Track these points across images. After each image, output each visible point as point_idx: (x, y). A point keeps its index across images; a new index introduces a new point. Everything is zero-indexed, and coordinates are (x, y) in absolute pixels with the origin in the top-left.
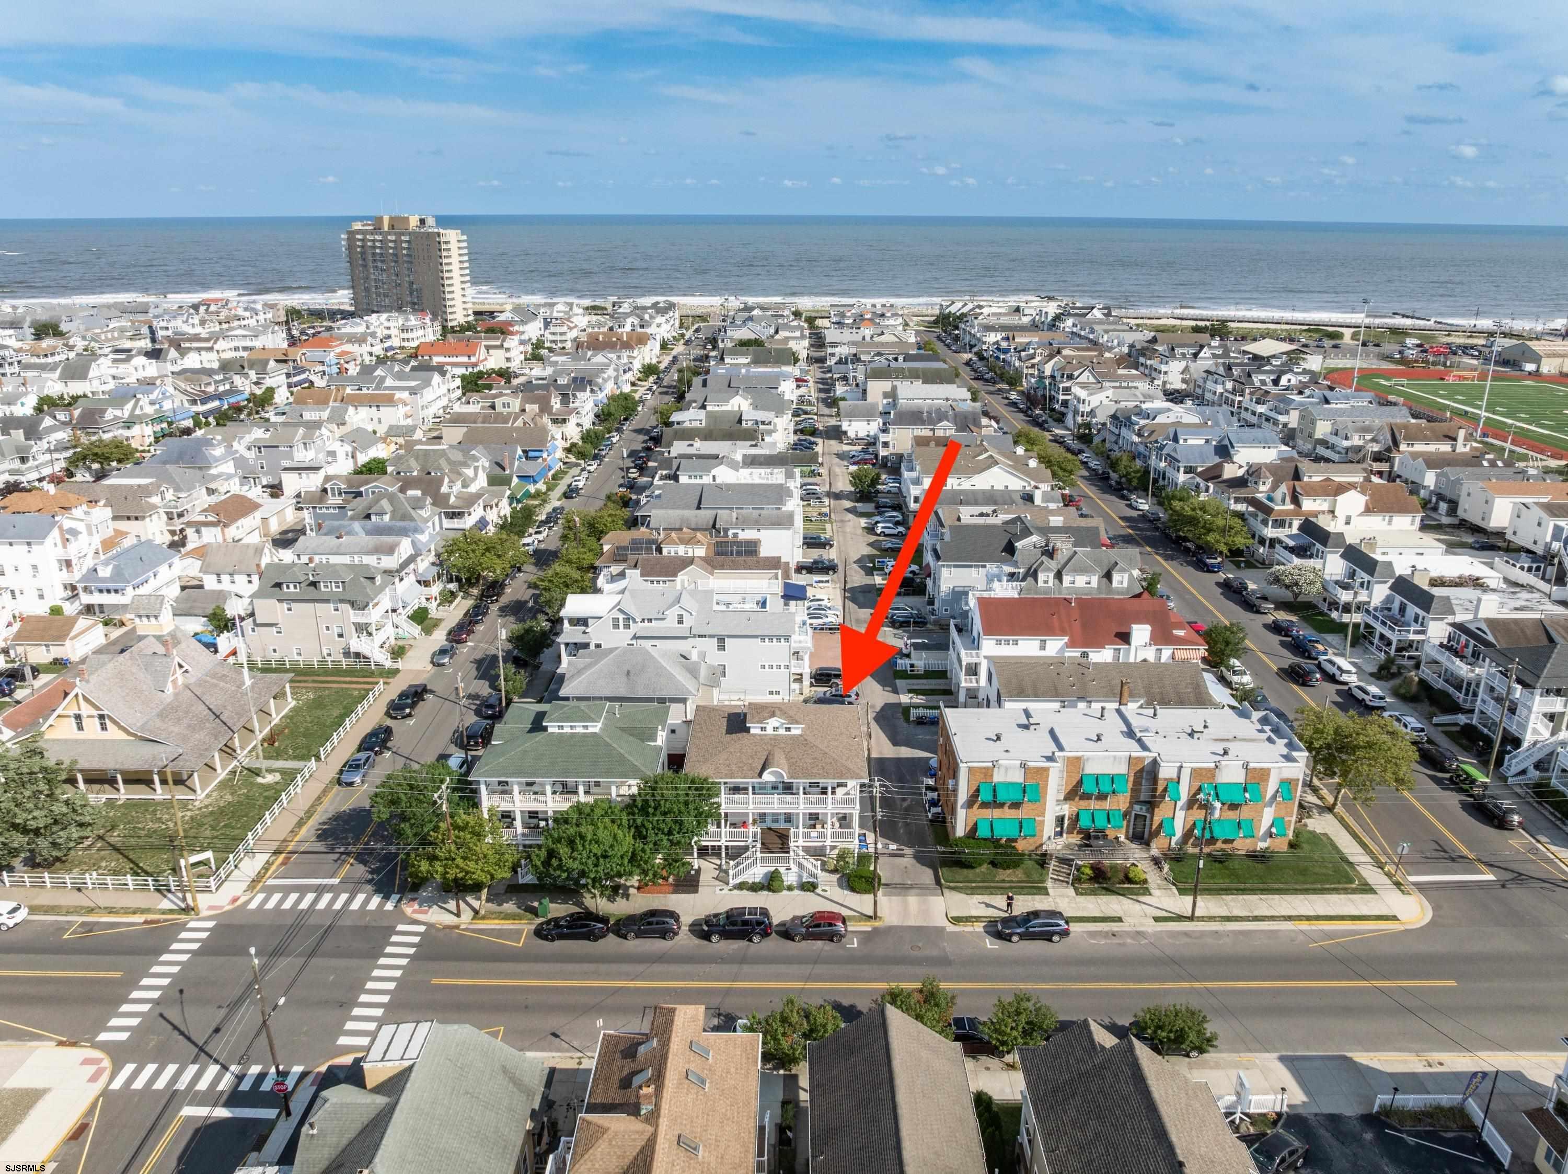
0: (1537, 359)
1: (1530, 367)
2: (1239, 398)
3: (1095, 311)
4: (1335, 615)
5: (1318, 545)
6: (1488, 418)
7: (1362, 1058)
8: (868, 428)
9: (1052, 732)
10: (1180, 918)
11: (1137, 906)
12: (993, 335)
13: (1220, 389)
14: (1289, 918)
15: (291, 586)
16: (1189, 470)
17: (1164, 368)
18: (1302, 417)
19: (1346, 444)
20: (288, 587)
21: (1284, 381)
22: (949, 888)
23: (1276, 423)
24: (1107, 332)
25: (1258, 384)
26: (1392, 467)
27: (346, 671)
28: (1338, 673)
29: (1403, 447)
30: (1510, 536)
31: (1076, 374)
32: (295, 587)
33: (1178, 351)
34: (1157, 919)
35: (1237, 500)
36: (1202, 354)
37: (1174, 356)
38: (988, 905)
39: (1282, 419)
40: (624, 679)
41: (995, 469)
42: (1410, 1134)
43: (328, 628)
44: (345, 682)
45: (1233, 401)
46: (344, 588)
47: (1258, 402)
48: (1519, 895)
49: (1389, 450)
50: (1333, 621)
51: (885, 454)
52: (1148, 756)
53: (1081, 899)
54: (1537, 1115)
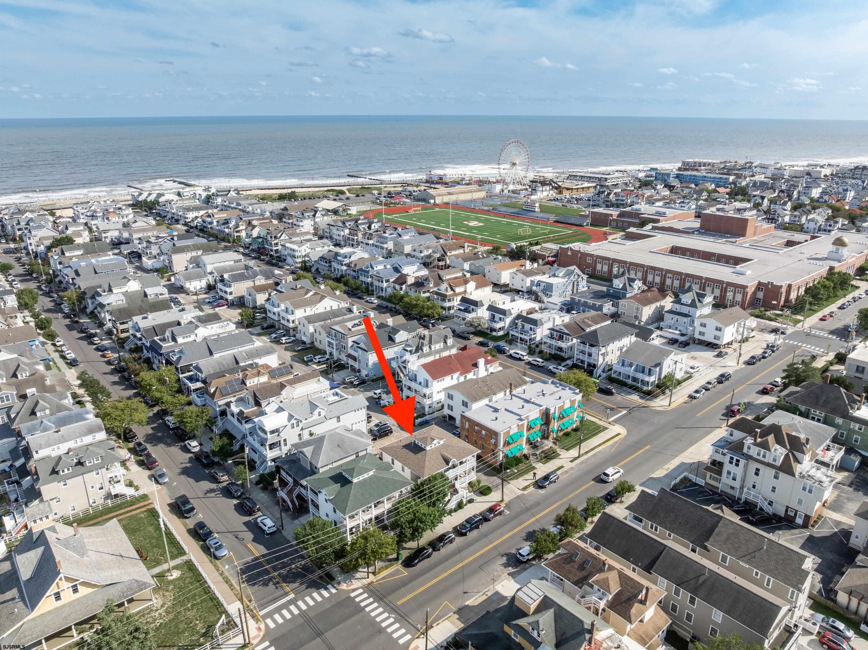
0: (434, 198)
1: (432, 201)
2: (356, 238)
3: (231, 192)
4: (494, 334)
5: (472, 307)
6: (453, 232)
7: (654, 475)
8: (201, 284)
9: (506, 410)
10: (576, 459)
11: (561, 460)
12: (191, 213)
13: (342, 233)
14: (599, 445)
15: (66, 470)
16: (387, 281)
17: (301, 224)
18: (395, 245)
19: (422, 255)
20: (63, 471)
21: (373, 227)
22: (510, 480)
23: (382, 248)
24: (251, 204)
25: (362, 230)
26: (446, 262)
27: (113, 507)
28: (521, 357)
29: (448, 254)
30: (510, 286)
31: (279, 235)
32: (68, 470)
33: (306, 214)
34: (571, 461)
35: (424, 292)
36: (317, 215)
37: (305, 218)
38: (526, 480)
39: (385, 246)
40: (339, 449)
41: (326, 299)
42: (683, 489)
43: (92, 487)
44: (128, 512)
45: (354, 239)
46: (102, 459)
47: (368, 239)
48: (635, 414)
49: (443, 255)
50: (494, 336)
51: (231, 298)
52: (544, 407)
53: (546, 465)
54: (707, 469)
